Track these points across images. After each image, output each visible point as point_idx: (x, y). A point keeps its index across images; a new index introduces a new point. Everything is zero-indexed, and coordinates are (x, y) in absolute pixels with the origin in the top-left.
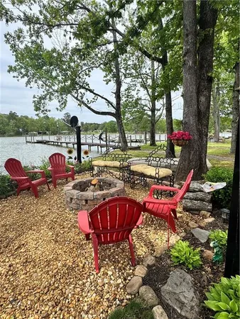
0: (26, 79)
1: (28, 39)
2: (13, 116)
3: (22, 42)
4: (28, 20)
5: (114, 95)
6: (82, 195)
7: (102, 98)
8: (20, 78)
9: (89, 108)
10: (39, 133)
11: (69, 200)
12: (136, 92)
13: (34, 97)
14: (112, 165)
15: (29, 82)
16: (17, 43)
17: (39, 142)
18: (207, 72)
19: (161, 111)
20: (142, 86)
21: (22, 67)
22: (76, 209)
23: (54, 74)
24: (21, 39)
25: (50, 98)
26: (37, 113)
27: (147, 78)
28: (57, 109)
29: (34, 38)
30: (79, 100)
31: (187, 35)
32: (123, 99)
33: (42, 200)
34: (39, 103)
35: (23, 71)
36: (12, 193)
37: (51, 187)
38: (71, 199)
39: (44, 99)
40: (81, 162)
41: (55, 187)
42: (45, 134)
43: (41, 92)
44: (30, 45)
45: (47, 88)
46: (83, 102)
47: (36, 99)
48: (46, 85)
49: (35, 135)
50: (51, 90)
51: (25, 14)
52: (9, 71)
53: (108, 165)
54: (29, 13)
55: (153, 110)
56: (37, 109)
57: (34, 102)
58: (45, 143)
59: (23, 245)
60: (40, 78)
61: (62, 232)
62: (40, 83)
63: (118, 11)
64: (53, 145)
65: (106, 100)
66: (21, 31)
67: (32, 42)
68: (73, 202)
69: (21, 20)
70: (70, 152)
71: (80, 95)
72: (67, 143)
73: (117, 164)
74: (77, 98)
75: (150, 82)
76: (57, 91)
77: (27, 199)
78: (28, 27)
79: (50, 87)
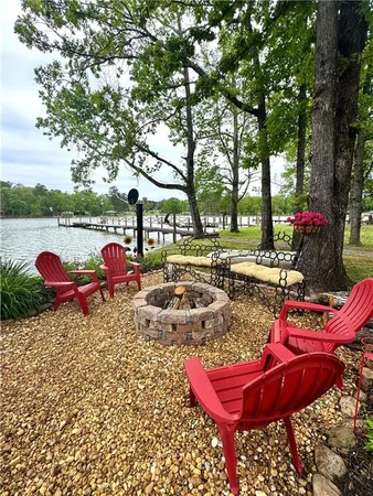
0: (61, 137)
1: (67, 77)
2: (40, 190)
3: (59, 82)
4: (68, 49)
5: (185, 161)
6: (167, 317)
7: (169, 164)
8: (53, 135)
9: (150, 179)
10: (76, 214)
11: (143, 322)
12: (213, 157)
13: (73, 163)
14: (199, 263)
15: (65, 142)
16: (53, 83)
17: (76, 226)
18: (349, 121)
19: (246, 184)
20: (221, 150)
21: (56, 121)
22: (156, 339)
23: (102, 130)
24: (58, 78)
25: (95, 164)
26: (76, 185)
27: (228, 140)
28: (104, 179)
29: (75, 77)
30: (135, 168)
31: (323, 63)
32: (196, 167)
33: (95, 320)
34: (79, 170)
35: (57, 125)
36: (46, 306)
37: (107, 295)
38: (148, 321)
39: (86, 165)
40: (142, 255)
41: (112, 296)
42: (83, 214)
43: (82, 156)
44: (69, 87)
45: (91, 150)
46: (141, 171)
47: (75, 166)
48: (90, 146)
49: (71, 216)
50: (96, 154)
51: (65, 40)
52: (38, 126)
53: (192, 262)
54: (71, 38)
55: (235, 183)
56: (76, 179)
57: (72, 169)
58: (84, 227)
59: (75, 415)
60: (81, 137)
61: (142, 387)
62: (81, 143)
63: (208, 29)
64: (96, 229)
65: (174, 167)
66: (57, 65)
67: (73, 83)
68: (152, 327)
69: (59, 48)
70: (128, 241)
71: (137, 160)
72: (115, 228)
73: (207, 260)
74: (132, 165)
75: (231, 145)
76: (106, 155)
77: (71, 318)
78: (68, 59)
79: (95, 149)
